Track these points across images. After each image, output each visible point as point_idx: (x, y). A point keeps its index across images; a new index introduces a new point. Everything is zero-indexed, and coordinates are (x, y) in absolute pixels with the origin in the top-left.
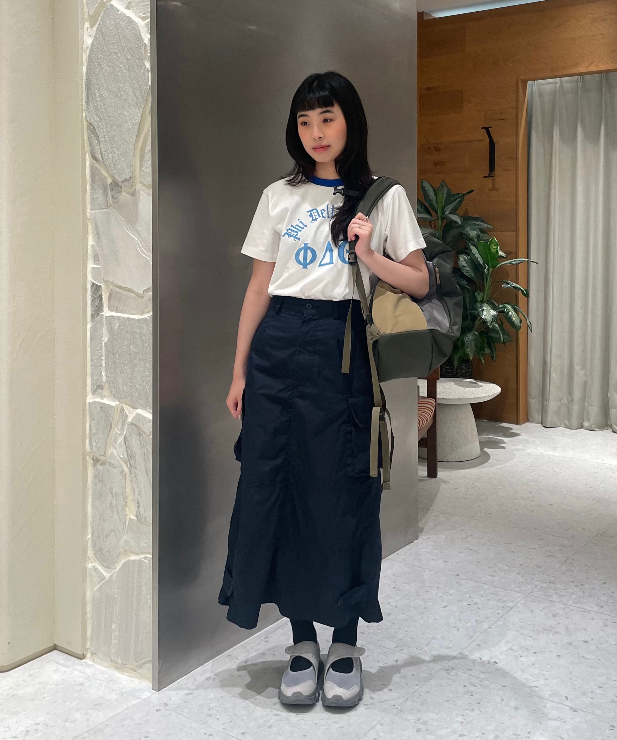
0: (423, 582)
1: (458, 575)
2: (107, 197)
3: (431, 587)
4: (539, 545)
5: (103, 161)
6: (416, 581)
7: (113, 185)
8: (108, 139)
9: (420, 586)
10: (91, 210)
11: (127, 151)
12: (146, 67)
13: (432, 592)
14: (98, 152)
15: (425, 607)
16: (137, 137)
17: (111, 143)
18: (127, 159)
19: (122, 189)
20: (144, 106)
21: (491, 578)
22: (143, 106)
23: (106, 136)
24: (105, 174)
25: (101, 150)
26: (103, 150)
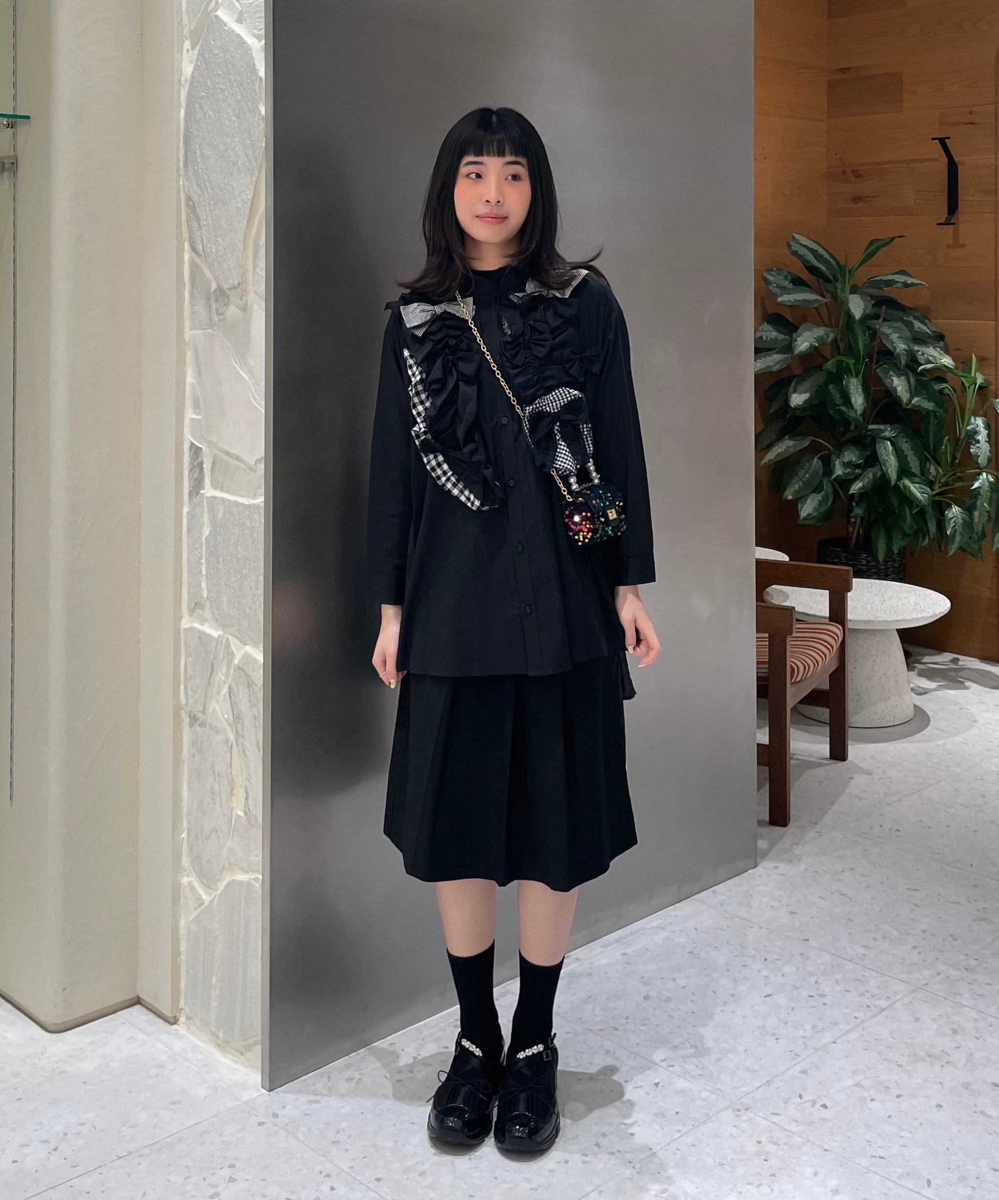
0: (742, 947)
1: (807, 940)
2: (210, 310)
3: (754, 957)
4: (968, 897)
5: (205, 255)
6: (731, 945)
7: (218, 292)
8: (211, 223)
9: (736, 954)
10: (191, 329)
11: (235, 242)
12: (260, 113)
13: (754, 966)
14: (199, 242)
15: (733, 992)
16: (248, 222)
17: (215, 228)
18: (235, 254)
19: (231, 300)
20: (259, 173)
21: (862, 951)
22: (257, 174)
23: (209, 218)
24: (208, 274)
25: (201, 238)
26: (204, 237)
